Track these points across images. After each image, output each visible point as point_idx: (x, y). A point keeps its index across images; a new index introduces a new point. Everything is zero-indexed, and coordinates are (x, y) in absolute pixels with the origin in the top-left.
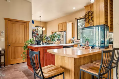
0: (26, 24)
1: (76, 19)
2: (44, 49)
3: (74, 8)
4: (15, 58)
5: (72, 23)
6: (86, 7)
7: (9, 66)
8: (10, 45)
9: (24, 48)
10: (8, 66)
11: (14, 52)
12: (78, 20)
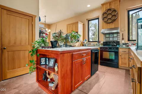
0: (31, 18)
1: (87, 19)
2: (72, 54)
3: (89, 6)
4: (14, 68)
5: (83, 24)
6: (103, 5)
7: (4, 81)
8: (5, 49)
9: (31, 53)
10: (2, 82)
11: (13, 59)
12: (89, 21)
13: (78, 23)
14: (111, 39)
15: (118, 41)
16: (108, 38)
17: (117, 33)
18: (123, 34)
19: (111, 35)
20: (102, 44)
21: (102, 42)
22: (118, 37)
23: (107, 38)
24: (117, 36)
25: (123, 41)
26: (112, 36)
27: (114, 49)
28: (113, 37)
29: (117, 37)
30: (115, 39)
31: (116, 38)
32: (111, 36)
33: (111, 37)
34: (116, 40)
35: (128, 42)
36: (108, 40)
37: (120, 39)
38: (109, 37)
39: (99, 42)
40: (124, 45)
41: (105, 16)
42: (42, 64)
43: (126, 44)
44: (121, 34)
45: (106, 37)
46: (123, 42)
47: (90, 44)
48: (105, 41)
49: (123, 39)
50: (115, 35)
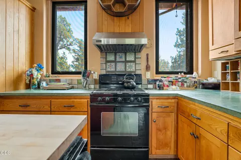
14: (120, 68)
15: (138, 72)
16: (113, 64)
18: (147, 55)
19: (120, 54)
20: (95, 80)
21: (96, 76)
22: (138, 61)
23: (108, 64)
24: (135, 58)
25: (149, 73)
26: (124, 60)
28: (126, 62)
29: (134, 61)
30: (131, 68)
31: (133, 65)
32: (120, 57)
33: (121, 60)
34: (133, 69)
35: (158, 77)
36: (111, 68)
37: (141, 69)
38: (115, 61)
39: (86, 74)
40: (150, 84)
43: (155, 81)
44: (143, 56)
45: (107, 62)
46: (148, 75)
47: (59, 81)
48: (104, 72)
49: (148, 68)
50: (130, 57)
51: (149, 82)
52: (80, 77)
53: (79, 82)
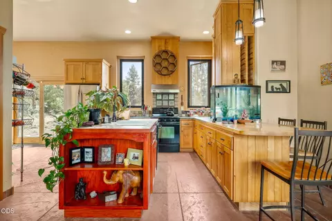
1: (118, 57)
3: (128, 32)
5: (109, 65)
6: (153, 38)
12: (122, 61)
13: (100, 61)
14: (165, 104)
15: (176, 107)
16: (161, 101)
17: (175, 94)
18: (182, 96)
21: (150, 109)
22: (176, 100)
24: (174, 98)
25: (183, 107)
27: (173, 121)
28: (169, 100)
29: (174, 100)
30: (171, 104)
31: (173, 102)
32: (165, 97)
33: (165, 99)
34: (173, 105)
35: (189, 109)
36: (159, 104)
37: (178, 105)
39: (144, 108)
41: (158, 60)
42: (73, 162)
43: (186, 112)
44: (179, 96)
45: (157, 100)
46: (182, 109)
48: (155, 107)
49: (182, 104)
50: (171, 97)
51: (183, 112)
52: (139, 109)
53: (140, 113)
